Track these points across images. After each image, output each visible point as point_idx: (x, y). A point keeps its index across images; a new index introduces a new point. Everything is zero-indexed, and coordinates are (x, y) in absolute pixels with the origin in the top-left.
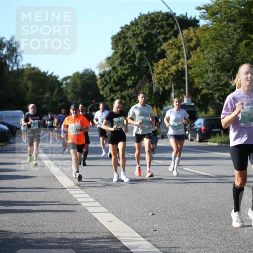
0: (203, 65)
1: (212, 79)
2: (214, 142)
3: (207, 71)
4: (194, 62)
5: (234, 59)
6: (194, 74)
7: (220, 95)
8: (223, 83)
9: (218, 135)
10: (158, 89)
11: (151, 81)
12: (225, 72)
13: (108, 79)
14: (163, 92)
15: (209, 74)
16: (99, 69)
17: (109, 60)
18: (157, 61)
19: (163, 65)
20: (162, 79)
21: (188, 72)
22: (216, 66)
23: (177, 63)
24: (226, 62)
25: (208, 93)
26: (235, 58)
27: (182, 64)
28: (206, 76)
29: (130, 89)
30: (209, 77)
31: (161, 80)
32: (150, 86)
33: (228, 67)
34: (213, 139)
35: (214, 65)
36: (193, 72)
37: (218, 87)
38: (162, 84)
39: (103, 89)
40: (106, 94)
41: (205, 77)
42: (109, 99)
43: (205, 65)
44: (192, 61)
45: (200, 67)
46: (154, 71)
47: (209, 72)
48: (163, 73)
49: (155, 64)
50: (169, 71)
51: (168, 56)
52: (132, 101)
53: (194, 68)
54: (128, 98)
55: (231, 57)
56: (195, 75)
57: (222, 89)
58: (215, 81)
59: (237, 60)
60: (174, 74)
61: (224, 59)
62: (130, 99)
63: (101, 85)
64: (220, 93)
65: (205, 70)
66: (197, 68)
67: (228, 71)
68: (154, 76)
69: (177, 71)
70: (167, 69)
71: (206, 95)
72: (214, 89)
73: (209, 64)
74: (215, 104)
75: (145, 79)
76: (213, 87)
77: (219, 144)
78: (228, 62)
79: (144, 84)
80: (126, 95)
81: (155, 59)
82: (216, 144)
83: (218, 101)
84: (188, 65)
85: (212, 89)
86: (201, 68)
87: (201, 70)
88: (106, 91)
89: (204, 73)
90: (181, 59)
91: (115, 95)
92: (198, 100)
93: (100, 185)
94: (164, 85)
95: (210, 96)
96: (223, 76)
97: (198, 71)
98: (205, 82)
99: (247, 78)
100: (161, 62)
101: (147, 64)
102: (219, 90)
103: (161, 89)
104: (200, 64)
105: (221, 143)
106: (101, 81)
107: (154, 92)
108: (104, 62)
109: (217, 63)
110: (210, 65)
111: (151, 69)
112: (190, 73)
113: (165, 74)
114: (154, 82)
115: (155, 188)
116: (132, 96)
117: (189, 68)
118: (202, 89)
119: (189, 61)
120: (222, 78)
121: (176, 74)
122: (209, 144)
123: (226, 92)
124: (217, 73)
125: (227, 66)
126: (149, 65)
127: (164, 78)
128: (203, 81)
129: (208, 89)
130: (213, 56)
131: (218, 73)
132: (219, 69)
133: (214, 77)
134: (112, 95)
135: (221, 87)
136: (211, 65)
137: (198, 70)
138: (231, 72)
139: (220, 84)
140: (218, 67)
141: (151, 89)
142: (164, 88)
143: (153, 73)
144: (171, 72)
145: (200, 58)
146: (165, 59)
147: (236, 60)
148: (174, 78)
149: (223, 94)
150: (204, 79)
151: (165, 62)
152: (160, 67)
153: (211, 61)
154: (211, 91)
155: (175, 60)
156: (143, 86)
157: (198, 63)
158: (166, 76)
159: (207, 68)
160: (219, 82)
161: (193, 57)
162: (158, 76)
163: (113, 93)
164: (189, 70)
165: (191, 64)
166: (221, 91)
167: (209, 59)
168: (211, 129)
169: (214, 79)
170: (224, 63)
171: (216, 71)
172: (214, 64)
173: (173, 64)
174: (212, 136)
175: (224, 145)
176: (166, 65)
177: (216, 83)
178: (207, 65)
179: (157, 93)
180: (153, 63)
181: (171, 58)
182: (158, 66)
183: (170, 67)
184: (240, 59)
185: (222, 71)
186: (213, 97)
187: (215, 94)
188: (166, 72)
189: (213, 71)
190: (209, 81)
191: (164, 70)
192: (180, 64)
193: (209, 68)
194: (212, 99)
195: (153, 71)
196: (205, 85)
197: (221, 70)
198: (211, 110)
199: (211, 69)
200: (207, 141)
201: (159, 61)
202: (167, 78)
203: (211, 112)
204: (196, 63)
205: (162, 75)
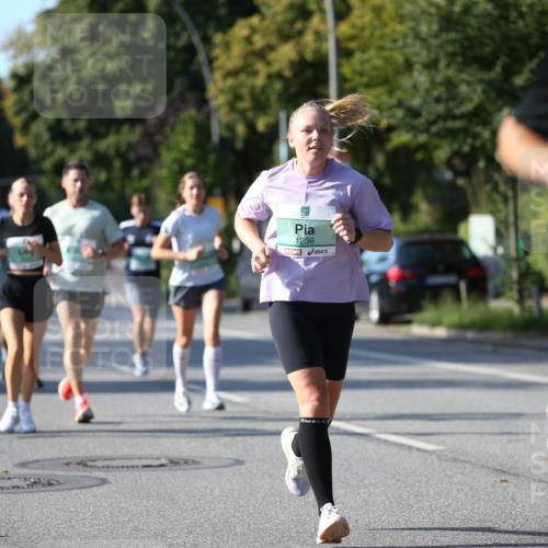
0: (395, 41)
1: (428, 91)
2: (435, 324)
3: (409, 66)
4: (363, 29)
5: (506, 19)
6: (361, 74)
7: (456, 154)
8: (468, 107)
9: (447, 297)
10: (231, 128)
11: (202, 102)
12: (476, 66)
14: (247, 141)
15: (416, 74)
16: (11, 52)
18: (225, 26)
19: (248, 40)
20: (245, 92)
21: (339, 66)
22: (441, 46)
23: (300, 33)
24: (480, 30)
25: (413, 144)
26: (513, 15)
27: (320, 36)
28: (406, 82)
29: (125, 128)
30: (415, 87)
31: (238, 97)
32: (200, 117)
33: (487, 50)
34: (429, 313)
35: (434, 42)
36: (358, 67)
37: (451, 124)
38: (243, 112)
39: (26, 127)
40: (37, 146)
41: (399, 87)
42: (47, 164)
43: (400, 43)
44: (353, 26)
45: (381, 48)
46: (217, 64)
47: (418, 67)
48: (246, 69)
49: (218, 38)
50: (268, 63)
51: (264, 9)
52: (135, 172)
53: (363, 51)
54: (117, 164)
55: (496, 13)
56: (365, 80)
57: (465, 131)
58: (438, 100)
59: (521, 23)
60: (288, 73)
61: (472, 21)
62: (127, 167)
63: (18, 113)
64: (455, 146)
65: (399, 58)
66: (372, 53)
67: (486, 64)
68: (215, 83)
69: (300, 65)
70: (261, 54)
71: (406, 151)
72: (434, 129)
73: (417, 36)
74: (439, 185)
75: (181, 95)
76: (431, 123)
77: (453, 333)
78: (487, 29)
79: (177, 111)
80: (112, 152)
81: (218, 19)
82: (441, 332)
83: (448, 175)
84: (338, 42)
85: (426, 130)
86: (386, 54)
88: (38, 136)
89: (398, 73)
90: (315, 21)
91: (72, 151)
92: (377, 170)
93: (16, 482)
94: (250, 115)
95: (419, 156)
96: (469, 83)
97: (378, 62)
98: (400, 104)
99: (310, 141)
100: (241, 29)
101: (190, 36)
102: (452, 134)
103: (241, 130)
104: (382, 37)
105: (462, 327)
106: (20, 101)
107: (215, 138)
108: (30, 28)
109: (444, 36)
110: (418, 43)
111: (201, 57)
112: (347, 71)
113: (255, 74)
114: (214, 103)
115: (217, 492)
116: (132, 156)
117: (344, 53)
118: (391, 129)
119: (345, 28)
120: (463, 88)
121: (296, 75)
122: (418, 330)
123: (478, 143)
124: (445, 71)
125: (482, 45)
126: (196, 39)
127: (253, 89)
128: (393, 101)
129: (413, 129)
130: (433, 10)
131: (451, 72)
132: (452, 56)
133: (434, 84)
134: (61, 152)
135: (459, 124)
136: (424, 40)
137: (374, 59)
138: (498, 69)
139: (458, 111)
140: (450, 49)
141: (203, 130)
142: (251, 126)
143: (212, 70)
144: (275, 68)
145: (385, 16)
146: (255, 20)
147: (515, 23)
148: (286, 88)
149: (466, 149)
150: (399, 94)
151: (253, 30)
152: (237, 49)
153: (424, 29)
154: (422, 138)
155: (292, 23)
156: (171, 119)
157: (378, 33)
158: (260, 81)
159: (409, 51)
160: (451, 104)
161: (356, 12)
162: (230, 82)
163: (64, 144)
164: (343, 61)
165: (353, 38)
166: (461, 136)
167: (416, 20)
168: (421, 278)
169: (435, 93)
170: (472, 32)
171: (442, 65)
172: (436, 36)
173: (285, 35)
174: (426, 303)
175: (470, 335)
176: (259, 42)
177: (441, 108)
178: (410, 40)
179: (226, 143)
180: (210, 32)
181: (275, 15)
182: (227, 46)
183: (271, 48)
184: (529, 19)
185: (466, 64)
186: (431, 159)
187: (437, 147)
188: (260, 67)
189: (431, 65)
190: (416, 102)
191: (252, 59)
192: (309, 38)
193: (417, 54)
194: (428, 165)
195: (211, 61)
196: (400, 113)
197: (459, 59)
198: (424, 207)
199: (424, 56)
200: (409, 322)
201: (231, 25)
202: (264, 89)
203: (424, 214)
204: (367, 33)
205: (242, 78)
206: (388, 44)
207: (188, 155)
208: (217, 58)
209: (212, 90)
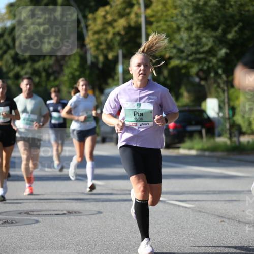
0: (172, 17)
1: (188, 41)
2: (191, 148)
3: (179, 29)
4: (157, 12)
7: (201, 70)
8: (207, 48)
9: (196, 136)
10: (96, 58)
11: (83, 45)
12: (210, 29)
13: (9, 41)
14: (103, 64)
15: (182, 33)
17: (12, 8)
18: (94, 10)
19: (104, 17)
20: (103, 41)
21: (146, 29)
22: (194, 20)
23: (129, 14)
24: (212, 12)
25: (181, 65)
27: (137, 15)
28: (177, 36)
29: (47, 58)
30: (181, 39)
31: (100, 44)
32: (82, 53)
33: (215, 22)
34: (188, 143)
35: (191, 18)
36: (155, 29)
37: (198, 56)
38: (102, 50)
39: (1, 57)
40: (6, 66)
41: (174, 39)
42: (11, 74)
43: (175, 19)
44: (153, 11)
45: (166, 21)
46: (90, 28)
47: (183, 30)
48: (104, 30)
49: (90, 16)
50: (114, 28)
51: (112, 3)
52: (52, 78)
53: (158, 22)
54: (44, 74)
55: (219, 5)
57: (205, 59)
58: (192, 45)
59: (230, 9)
60: (123, 32)
61: (208, 9)
62: (48, 76)
64: (200, 66)
65: (174, 26)
66: (162, 23)
67: (215, 29)
68: (89, 37)
69: (129, 29)
70: (110, 24)
71: (177, 69)
72: (190, 58)
73: (183, 15)
76: (189, 56)
77: (199, 153)
80: (41, 69)
81: (90, 7)
82: (193, 152)
83: (197, 80)
84: (146, 18)
86: (168, 23)
87: (168, 26)
88: (7, 61)
89: (174, 32)
90: (135, 8)
91: (23, 68)
92: (164, 77)
94: (105, 52)
95: (183, 71)
96: (206, 37)
97: (164, 27)
98: (175, 47)
99: (140, 71)
100: (101, 12)
102: (199, 61)
103: (101, 58)
104: (167, 16)
105: (203, 150)
107: (89, 62)
109: (195, 15)
110: (183, 19)
111: (83, 25)
113: (108, 32)
114: (88, 46)
116: (50, 71)
117: (149, 23)
118: (170, 58)
119: (149, 11)
120: (204, 39)
121: (126, 33)
123: (211, 65)
124: (195, 32)
125: (213, 19)
126: (80, 16)
127: (106, 39)
128: (172, 45)
129: (181, 59)
130: (190, 3)
131: (198, 32)
132: (199, 24)
133: (190, 38)
134: (17, 68)
135: (202, 56)
136: (186, 17)
138: (220, 31)
139: (201, 50)
140: (198, 21)
141: (83, 58)
142: (106, 57)
143: (87, 30)
144: (117, 30)
145: (168, 6)
146: (107, 8)
147: (228, 9)
148: (122, 39)
149: (205, 67)
150: (174, 42)
151: (107, 13)
152: (99, 21)
153: (186, 12)
154: (185, 63)
155: (125, 9)
157: (164, 14)
158: (110, 36)
159: (179, 22)
160: (198, 47)
161: (155, 4)
162: (96, 36)
163: (19, 65)
164: (148, 27)
165: (153, 16)
166: (203, 62)
167: (182, 8)
168: (184, 127)
169: (191, 42)
170: (208, 14)
171: (194, 29)
172: (191, 15)
173: (121, 15)
175: (207, 153)
176: (109, 18)
177: (193, 49)
178: (179, 17)
179: (94, 65)
180: (87, 13)
181: (117, 5)
182: (95, 20)
183: (115, 21)
184: (234, 8)
185: (205, 28)
186: (189, 72)
187: (192, 67)
188: (110, 29)
189: (189, 29)
190: (182, 46)
191: (106, 26)
192: (133, 16)
193: (182, 24)
194: (188, 75)
195: (87, 27)
196: (174, 51)
197: (202, 26)
198: (186, 94)
199: (186, 25)
200: (179, 148)
201: (96, 10)
202: (111, 40)
203: (186, 98)
204: (159, 14)
205: (102, 34)
206: (169, 19)
207: (76, 70)
208: (90, 25)
209: (87, 40)
